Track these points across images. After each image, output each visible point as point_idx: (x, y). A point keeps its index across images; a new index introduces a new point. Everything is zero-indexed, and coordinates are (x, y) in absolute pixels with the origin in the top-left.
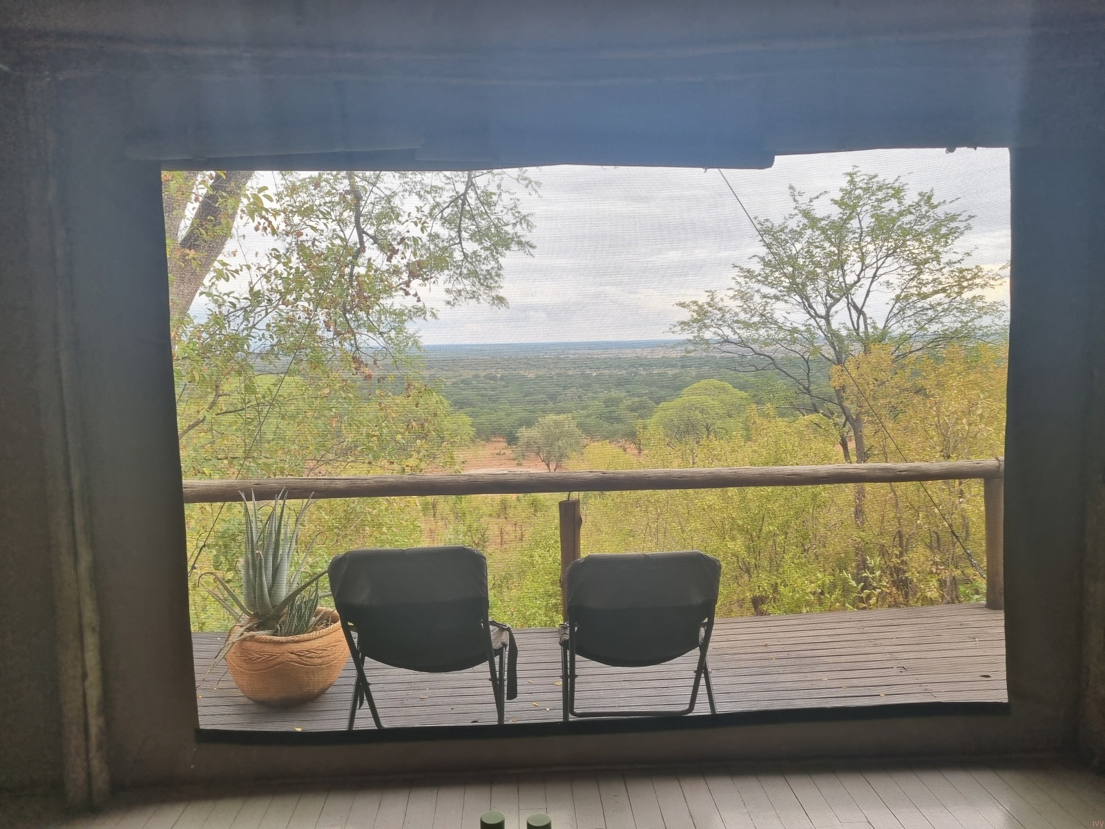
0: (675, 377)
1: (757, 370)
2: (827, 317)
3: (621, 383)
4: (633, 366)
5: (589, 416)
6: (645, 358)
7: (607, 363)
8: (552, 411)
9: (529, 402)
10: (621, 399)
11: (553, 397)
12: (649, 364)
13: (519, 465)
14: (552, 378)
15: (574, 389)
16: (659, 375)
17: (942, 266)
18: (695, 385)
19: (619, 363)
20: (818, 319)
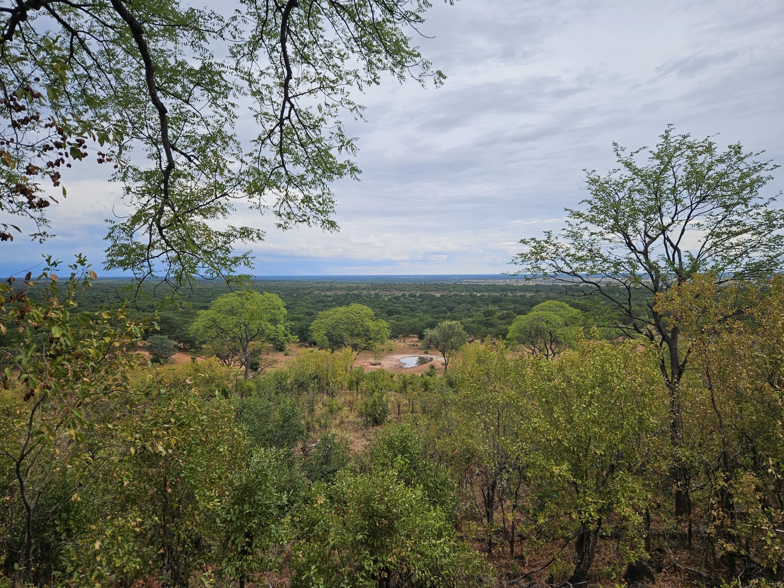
0: (531, 297)
1: (585, 295)
2: (645, 253)
3: (495, 301)
4: (503, 290)
5: (473, 322)
6: (512, 285)
7: (487, 288)
8: (449, 318)
9: (435, 312)
10: (495, 312)
11: (451, 309)
12: (514, 289)
13: (426, 353)
14: (451, 297)
15: (465, 305)
16: (521, 296)
17: (750, 208)
18: (542, 304)
19: (495, 288)
20: (638, 255)
